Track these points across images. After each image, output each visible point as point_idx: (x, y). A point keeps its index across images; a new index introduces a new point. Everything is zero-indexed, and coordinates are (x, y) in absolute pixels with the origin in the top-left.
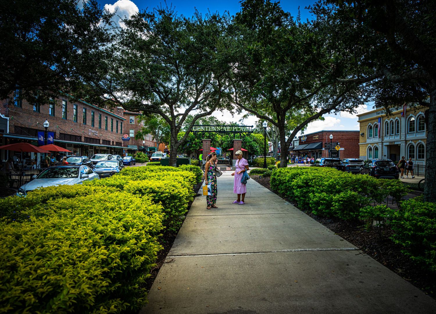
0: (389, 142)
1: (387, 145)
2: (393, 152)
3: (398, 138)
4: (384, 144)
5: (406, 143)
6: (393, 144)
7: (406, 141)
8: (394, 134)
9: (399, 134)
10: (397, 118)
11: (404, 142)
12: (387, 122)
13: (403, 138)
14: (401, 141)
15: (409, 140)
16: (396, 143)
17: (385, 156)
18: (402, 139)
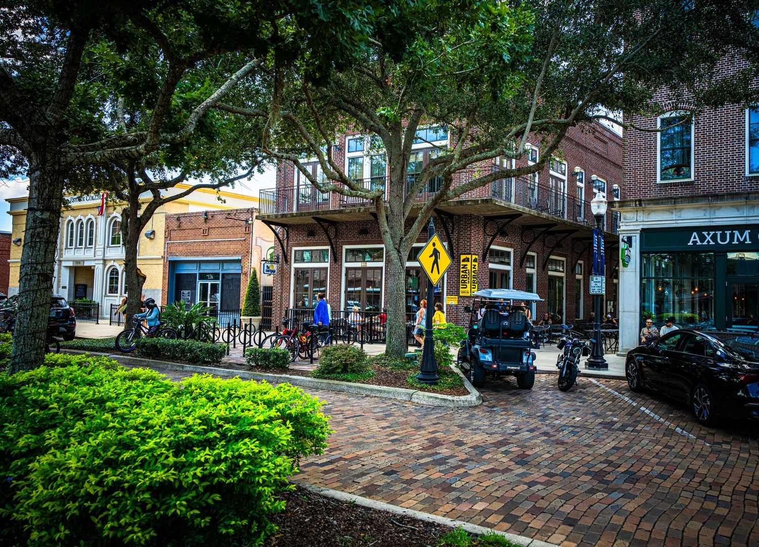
0: (73, 261)
1: (70, 267)
2: (81, 281)
3: (89, 254)
4: (64, 264)
5: (104, 265)
6: (81, 264)
7: (105, 261)
8: (83, 246)
9: (93, 246)
10: (89, 216)
11: (101, 262)
12: (70, 220)
13: (100, 255)
14: (95, 260)
15: (110, 260)
16: (87, 264)
17: (64, 287)
18: (97, 257)
